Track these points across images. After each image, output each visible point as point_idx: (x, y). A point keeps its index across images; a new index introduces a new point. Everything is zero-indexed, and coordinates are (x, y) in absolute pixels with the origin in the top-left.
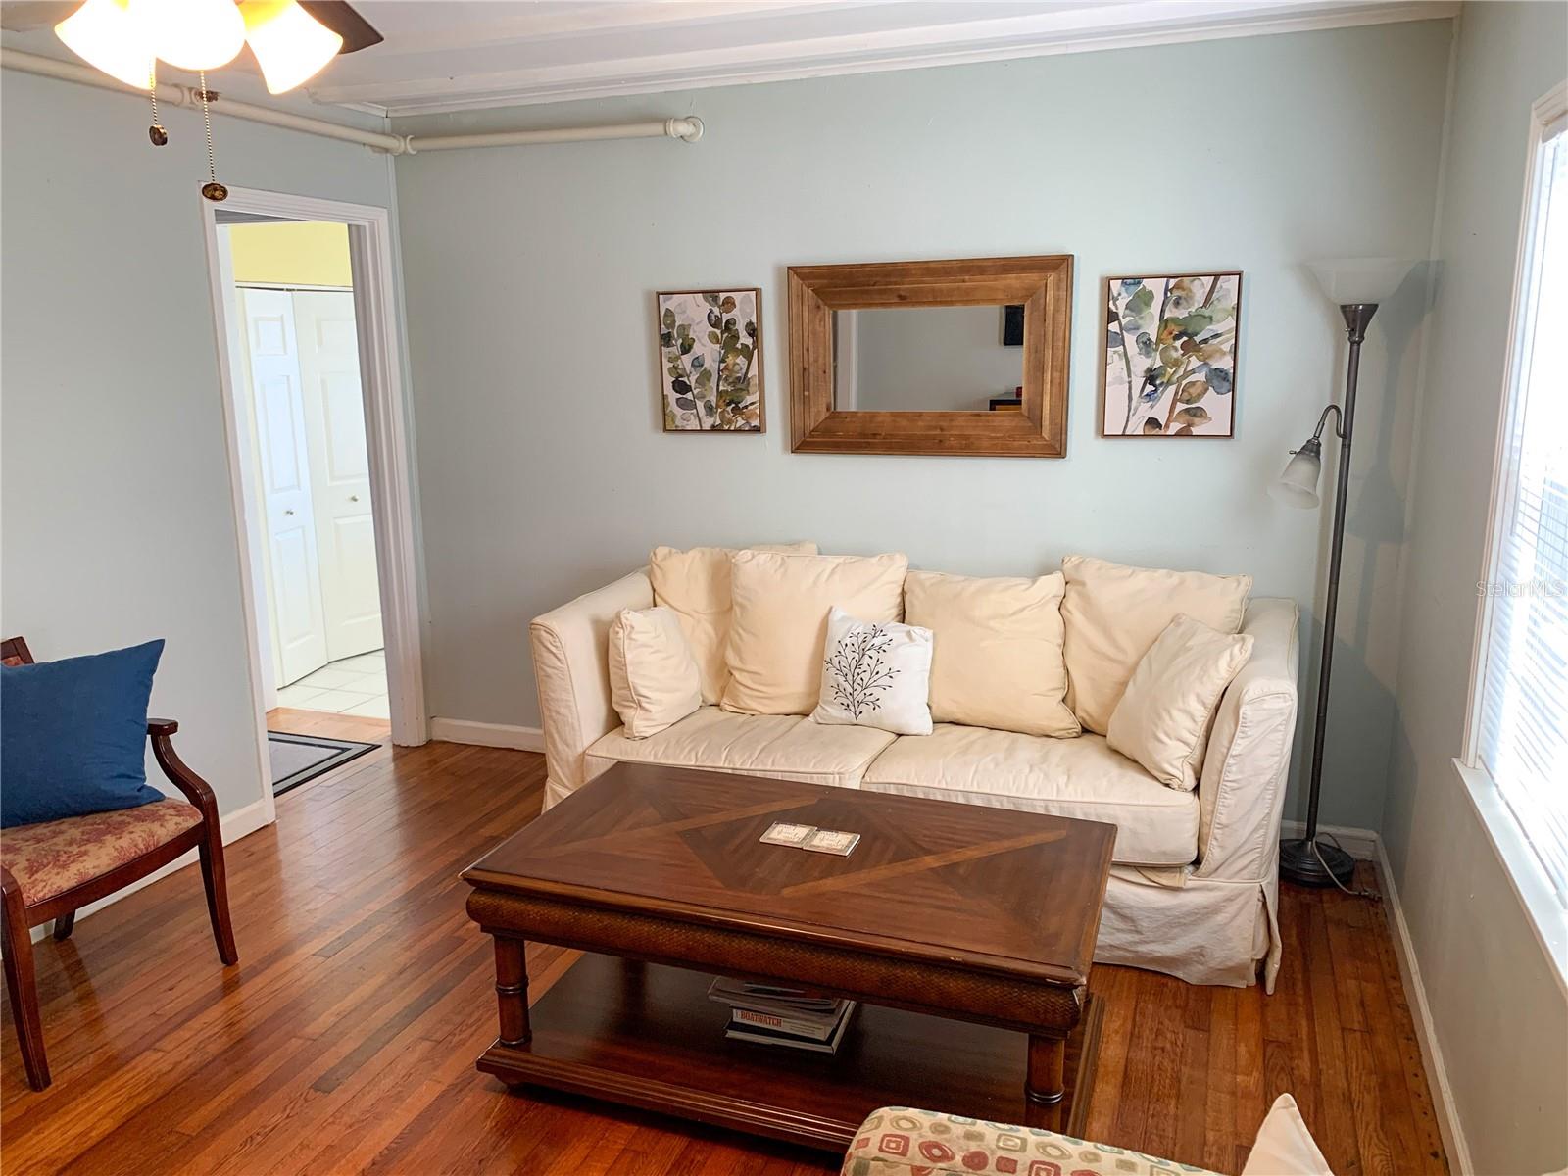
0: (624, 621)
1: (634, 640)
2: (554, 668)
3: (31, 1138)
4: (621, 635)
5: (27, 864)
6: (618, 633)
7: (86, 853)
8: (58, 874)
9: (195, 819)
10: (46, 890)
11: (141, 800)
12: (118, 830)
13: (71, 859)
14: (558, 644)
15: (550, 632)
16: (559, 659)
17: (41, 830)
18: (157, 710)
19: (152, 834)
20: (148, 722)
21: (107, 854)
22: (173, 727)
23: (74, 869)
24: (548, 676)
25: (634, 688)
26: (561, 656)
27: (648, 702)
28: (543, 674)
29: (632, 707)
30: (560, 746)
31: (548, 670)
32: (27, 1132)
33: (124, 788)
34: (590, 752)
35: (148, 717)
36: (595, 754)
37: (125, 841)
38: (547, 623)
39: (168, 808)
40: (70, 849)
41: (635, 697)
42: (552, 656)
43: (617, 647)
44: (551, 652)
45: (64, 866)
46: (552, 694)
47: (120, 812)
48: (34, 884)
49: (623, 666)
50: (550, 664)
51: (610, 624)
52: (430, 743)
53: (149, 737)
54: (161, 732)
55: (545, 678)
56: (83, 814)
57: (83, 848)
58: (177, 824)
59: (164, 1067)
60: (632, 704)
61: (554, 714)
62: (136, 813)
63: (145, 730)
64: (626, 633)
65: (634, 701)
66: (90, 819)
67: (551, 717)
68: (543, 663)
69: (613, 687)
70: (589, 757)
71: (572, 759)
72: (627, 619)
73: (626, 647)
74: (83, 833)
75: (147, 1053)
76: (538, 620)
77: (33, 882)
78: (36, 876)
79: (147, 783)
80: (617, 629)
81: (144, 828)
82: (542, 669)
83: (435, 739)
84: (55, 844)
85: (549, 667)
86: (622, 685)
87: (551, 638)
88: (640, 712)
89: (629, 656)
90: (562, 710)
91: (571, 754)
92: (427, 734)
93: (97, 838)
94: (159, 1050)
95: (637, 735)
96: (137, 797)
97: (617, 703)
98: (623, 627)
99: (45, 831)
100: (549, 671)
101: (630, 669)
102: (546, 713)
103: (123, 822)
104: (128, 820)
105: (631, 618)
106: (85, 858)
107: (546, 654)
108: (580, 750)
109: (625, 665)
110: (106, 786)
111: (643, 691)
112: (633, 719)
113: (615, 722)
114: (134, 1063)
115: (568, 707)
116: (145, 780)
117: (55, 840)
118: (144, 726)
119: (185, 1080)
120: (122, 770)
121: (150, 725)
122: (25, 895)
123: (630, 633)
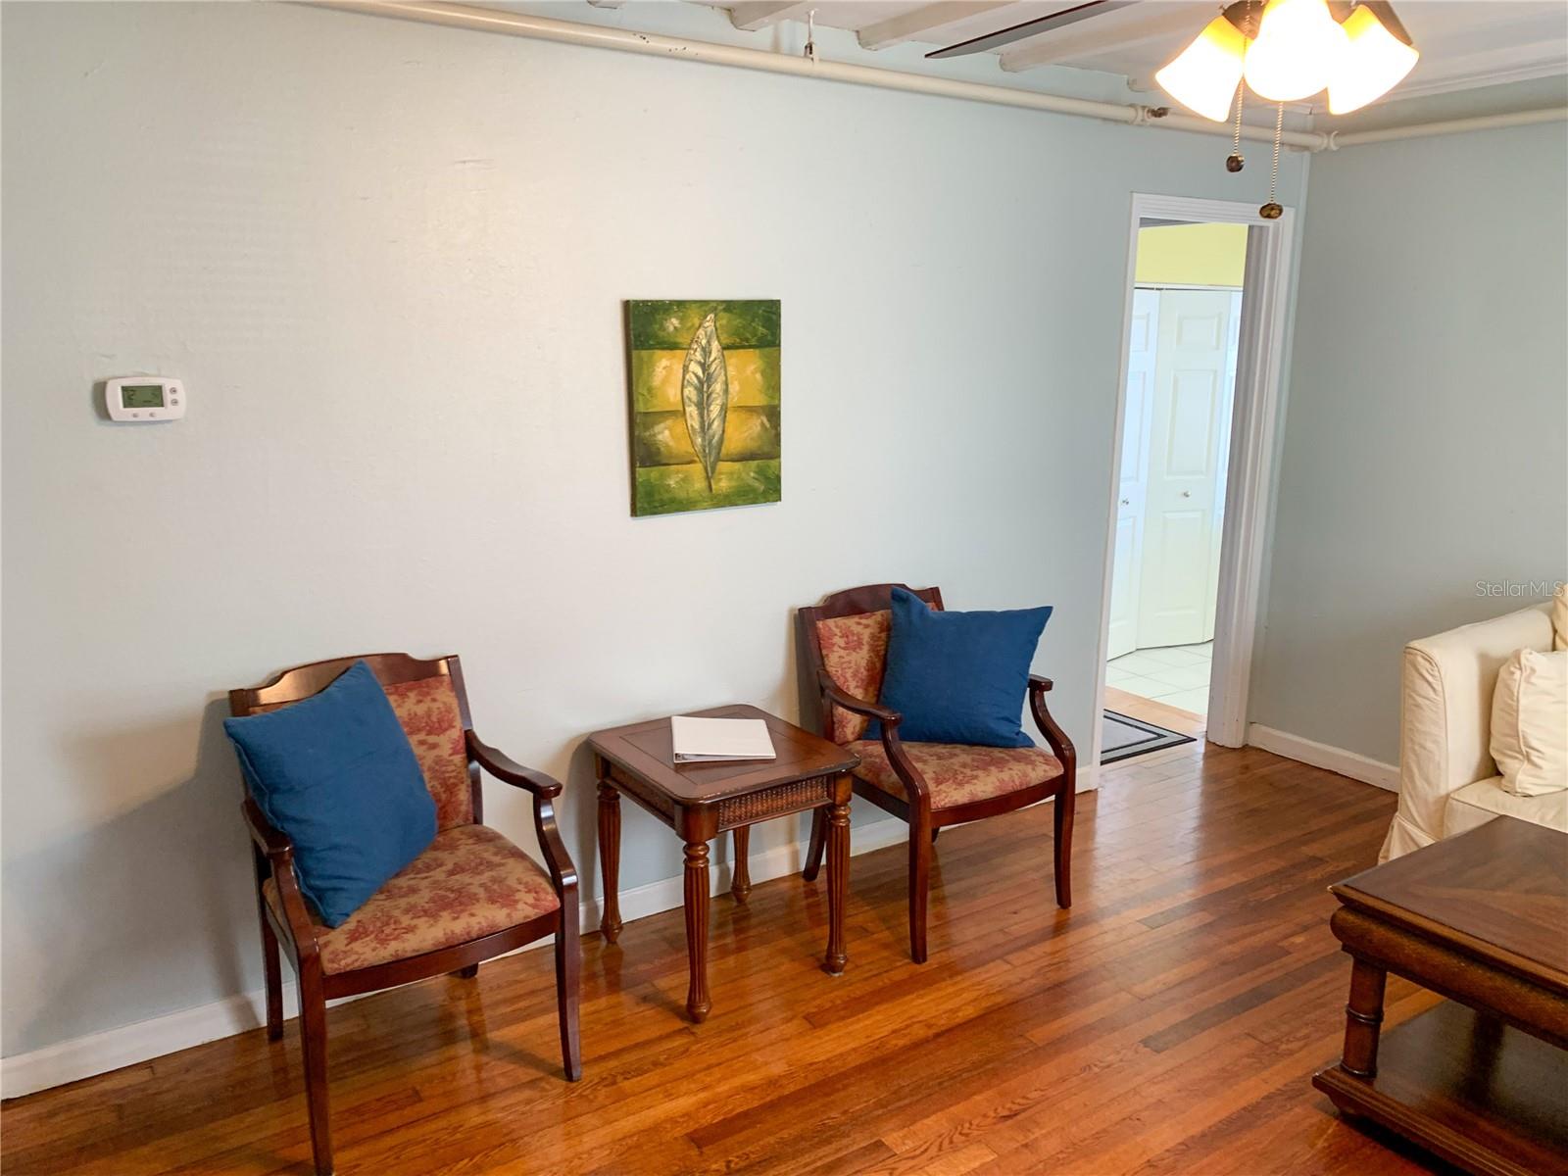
0: (1523, 661)
1: (1532, 684)
2: (1428, 699)
3: (913, 1000)
4: (1518, 673)
5: (933, 775)
6: (1513, 673)
7: (976, 777)
8: (955, 789)
9: (1056, 771)
10: (946, 800)
11: (1015, 742)
12: (1000, 764)
13: (966, 779)
14: (1437, 674)
15: (1429, 660)
16: (1434, 690)
17: (941, 749)
18: (1038, 668)
19: (1025, 775)
20: (1029, 677)
21: (993, 783)
22: (1049, 686)
23: (968, 788)
24: (1418, 706)
25: (1524, 737)
26: (1439, 688)
27: (1538, 757)
28: (1411, 701)
29: (1516, 758)
30: (1419, 782)
31: (1417, 698)
32: (909, 994)
33: (1004, 729)
34: (1456, 797)
35: (1031, 672)
36: (1462, 800)
37: (1005, 775)
38: (1427, 650)
39: (1038, 755)
40: (965, 771)
41: (1524, 749)
42: (1426, 685)
43: (1508, 687)
44: (1427, 681)
45: (961, 784)
46: (1417, 725)
47: (1001, 750)
48: (939, 793)
49: (1513, 711)
50: (1423, 693)
51: (1503, 661)
52: (1245, 748)
53: (1028, 689)
54: (1039, 687)
55: (1414, 708)
56: (972, 743)
57: (975, 773)
58: (1045, 771)
59: (1012, 978)
60: (1518, 755)
61: (1417, 748)
62: (1012, 753)
63: (1027, 684)
64: (1524, 675)
65: (1521, 752)
66: (977, 749)
67: (1414, 751)
68: (1414, 691)
69: (1493, 731)
70: (1455, 802)
71: (1431, 799)
72: (1527, 660)
73: (1522, 689)
74: (973, 760)
75: (999, 962)
76: (1415, 644)
77: (938, 792)
78: (940, 787)
79: (1023, 730)
80: (1512, 669)
81: (1019, 767)
82: (1411, 696)
83: (1251, 744)
84: (952, 763)
85: (1420, 695)
86: (1507, 731)
87: (1427, 664)
88: (1526, 765)
89: (1523, 702)
90: (1429, 745)
91: (1432, 795)
92: (1244, 738)
93: (985, 766)
94: (1008, 963)
95: (1519, 790)
96: (1015, 740)
97: (1497, 750)
98: (1521, 669)
99: (944, 751)
100: (1419, 700)
101: (1521, 716)
102: (1409, 745)
103: (1002, 758)
104: (1007, 758)
105: (1534, 660)
106: (975, 781)
107: (1419, 682)
108: (1443, 792)
109: (1517, 711)
110: (993, 724)
111: (1534, 743)
112: (1517, 772)
113: (1491, 770)
114: (987, 967)
115: (1436, 742)
116: (1020, 726)
117: (952, 761)
118: (1025, 678)
119: (1032, 996)
120: (1006, 714)
121: (1031, 680)
122: (932, 800)
123: (1529, 676)
